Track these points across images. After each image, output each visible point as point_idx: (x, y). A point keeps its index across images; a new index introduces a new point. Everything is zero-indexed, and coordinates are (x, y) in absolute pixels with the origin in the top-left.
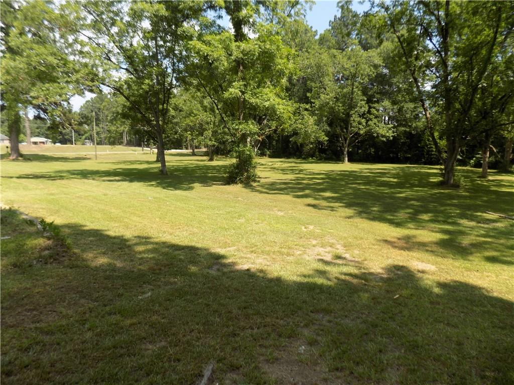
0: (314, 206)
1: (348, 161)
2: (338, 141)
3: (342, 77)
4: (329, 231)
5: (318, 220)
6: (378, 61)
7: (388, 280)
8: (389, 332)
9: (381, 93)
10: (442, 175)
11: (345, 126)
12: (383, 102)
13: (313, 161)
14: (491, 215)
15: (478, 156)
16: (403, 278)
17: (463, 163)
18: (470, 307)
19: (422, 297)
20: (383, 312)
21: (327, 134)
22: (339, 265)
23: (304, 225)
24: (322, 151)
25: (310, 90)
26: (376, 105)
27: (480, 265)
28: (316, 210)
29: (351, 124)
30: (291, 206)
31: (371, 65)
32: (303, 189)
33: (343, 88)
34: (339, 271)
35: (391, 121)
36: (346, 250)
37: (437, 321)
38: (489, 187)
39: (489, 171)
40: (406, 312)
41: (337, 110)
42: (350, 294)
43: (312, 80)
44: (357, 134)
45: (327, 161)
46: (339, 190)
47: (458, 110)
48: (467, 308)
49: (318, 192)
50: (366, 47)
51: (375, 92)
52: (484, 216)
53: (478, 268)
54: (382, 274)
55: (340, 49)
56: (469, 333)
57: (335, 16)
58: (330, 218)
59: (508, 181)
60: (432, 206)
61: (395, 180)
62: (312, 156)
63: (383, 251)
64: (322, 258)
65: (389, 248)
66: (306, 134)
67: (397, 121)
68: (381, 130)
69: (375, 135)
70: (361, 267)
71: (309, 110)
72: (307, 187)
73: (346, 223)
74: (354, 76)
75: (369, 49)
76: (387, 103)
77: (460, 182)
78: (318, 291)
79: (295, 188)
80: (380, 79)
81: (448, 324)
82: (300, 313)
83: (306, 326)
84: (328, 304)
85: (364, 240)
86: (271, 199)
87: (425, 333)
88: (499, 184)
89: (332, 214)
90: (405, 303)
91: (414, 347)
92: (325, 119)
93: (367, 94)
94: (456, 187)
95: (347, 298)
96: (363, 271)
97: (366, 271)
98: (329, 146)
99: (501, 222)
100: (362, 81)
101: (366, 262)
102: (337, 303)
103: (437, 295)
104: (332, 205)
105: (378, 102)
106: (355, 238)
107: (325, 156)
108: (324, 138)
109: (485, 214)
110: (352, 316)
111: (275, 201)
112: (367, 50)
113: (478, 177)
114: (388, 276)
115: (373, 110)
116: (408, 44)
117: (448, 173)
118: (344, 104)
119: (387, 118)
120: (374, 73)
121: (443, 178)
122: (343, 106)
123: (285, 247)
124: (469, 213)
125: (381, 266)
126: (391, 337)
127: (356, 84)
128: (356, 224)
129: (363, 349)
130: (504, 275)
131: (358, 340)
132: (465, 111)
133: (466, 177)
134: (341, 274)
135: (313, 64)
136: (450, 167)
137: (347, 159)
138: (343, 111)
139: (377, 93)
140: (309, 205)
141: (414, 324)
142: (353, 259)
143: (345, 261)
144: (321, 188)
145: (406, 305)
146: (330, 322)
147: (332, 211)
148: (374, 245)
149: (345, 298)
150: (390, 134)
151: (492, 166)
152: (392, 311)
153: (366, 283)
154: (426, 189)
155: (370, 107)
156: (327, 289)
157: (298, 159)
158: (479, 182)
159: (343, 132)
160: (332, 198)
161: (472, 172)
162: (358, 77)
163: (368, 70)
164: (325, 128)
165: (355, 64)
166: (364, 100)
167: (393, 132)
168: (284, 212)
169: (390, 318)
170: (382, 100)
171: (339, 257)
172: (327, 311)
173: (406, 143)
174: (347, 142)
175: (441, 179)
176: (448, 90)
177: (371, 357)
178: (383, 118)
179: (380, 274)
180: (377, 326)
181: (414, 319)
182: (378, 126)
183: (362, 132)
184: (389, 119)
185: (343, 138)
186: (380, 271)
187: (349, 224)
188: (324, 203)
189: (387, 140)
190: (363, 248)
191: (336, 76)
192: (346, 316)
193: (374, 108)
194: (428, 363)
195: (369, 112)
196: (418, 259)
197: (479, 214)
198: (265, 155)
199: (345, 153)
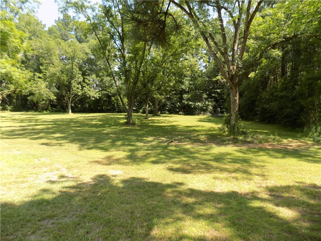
0: (46, 144)
1: (72, 113)
2: (64, 99)
3: (66, 57)
4: (57, 160)
5: (49, 153)
6: (88, 51)
7: (95, 185)
8: (94, 218)
9: (90, 70)
10: (126, 118)
11: (68, 90)
12: (92, 76)
13: (47, 113)
14: (150, 139)
15: (143, 107)
16: (104, 182)
17: (137, 111)
18: (139, 190)
19: (114, 191)
20: (91, 207)
21: (56, 94)
22: (62, 182)
23: (37, 159)
24: (53, 106)
25: (42, 65)
26: (88, 77)
27: (144, 166)
28: (47, 146)
29: (72, 88)
30: (28, 146)
31: (84, 53)
32: (38, 133)
33: (66, 65)
34: (62, 186)
35: (98, 87)
36: (68, 171)
37: (122, 203)
38: (149, 123)
39: (149, 115)
40: (104, 203)
41: (62, 79)
42: (69, 200)
43: (43, 57)
44: (76, 95)
45: (57, 113)
46: (65, 131)
47: (132, 82)
48: (137, 191)
49: (49, 134)
50: (80, 41)
51: (87, 69)
52: (147, 139)
53: (143, 168)
54: (91, 182)
55: (63, 40)
56: (137, 205)
57: (59, 18)
58: (58, 151)
59: (157, 120)
60: (121, 137)
61: (101, 123)
62: (46, 110)
63: (92, 168)
64: (50, 179)
65: (96, 165)
66: (40, 94)
67: (101, 87)
68: (92, 93)
69: (88, 96)
70: (78, 181)
71: (42, 78)
72: (41, 131)
73: (69, 153)
74: (73, 58)
75: (82, 42)
76: (94, 76)
77: (135, 122)
78: (45, 204)
79: (31, 133)
80: (90, 62)
81: (127, 203)
82: (29, 224)
83: (33, 233)
84: (53, 212)
85: (81, 162)
86: (11, 142)
87: (115, 212)
88: (153, 121)
89: (59, 148)
90: (104, 197)
91: (108, 223)
92: (54, 84)
93: (82, 70)
94: (133, 125)
95: (66, 203)
96: (79, 183)
97: (81, 183)
98: (58, 103)
99: (154, 141)
100: (78, 62)
101: (81, 177)
102: (59, 209)
103: (123, 188)
104: (60, 142)
105: (89, 75)
106: (74, 162)
107: (55, 109)
108: (53, 97)
109: (147, 138)
110: (69, 215)
111: (14, 144)
112: (81, 43)
113: (144, 119)
114: (95, 183)
115: (86, 81)
116: (104, 43)
117: (129, 117)
118: (67, 75)
119: (95, 86)
120: (86, 58)
121: (127, 120)
122: (67, 77)
123: (20, 177)
124: (140, 138)
125: (91, 177)
126: (94, 221)
127: (75, 63)
128: (76, 153)
129: (76, 235)
130: (155, 169)
131: (73, 230)
132: (135, 83)
133: (138, 119)
134: (64, 188)
135: (44, 47)
136: (130, 114)
137: (70, 111)
138: (66, 80)
139: (88, 70)
140: (43, 144)
141: (109, 208)
142: (73, 176)
143: (67, 178)
144: (52, 132)
145: (105, 198)
146: (53, 224)
147: (60, 146)
148: (87, 164)
149: (66, 204)
150: (97, 96)
151: (150, 112)
152: (96, 204)
153: (81, 190)
154: (118, 127)
155: (84, 78)
156: (52, 201)
157: (35, 112)
158: (144, 121)
159: (67, 94)
160: (61, 137)
161: (141, 116)
162: (76, 59)
163: (82, 55)
164: (54, 90)
165: (74, 50)
166: (81, 74)
167: (99, 94)
168: (22, 151)
169: (94, 209)
170: (92, 74)
171: (63, 177)
172: (51, 217)
173: (107, 100)
174: (70, 100)
175: (126, 121)
176: (126, 71)
177: (81, 239)
178: (93, 85)
179: (89, 182)
180: (86, 216)
181: (109, 205)
182: (90, 91)
183: (79, 94)
184: (96, 86)
185: (67, 97)
186: (90, 180)
187: (71, 154)
188: (54, 142)
189: (96, 99)
190: (79, 168)
191: (61, 57)
192: (65, 216)
193: (87, 79)
194: (115, 230)
195: (84, 81)
196: (113, 168)
197: (145, 138)
198: (7, 110)
199: (70, 107)
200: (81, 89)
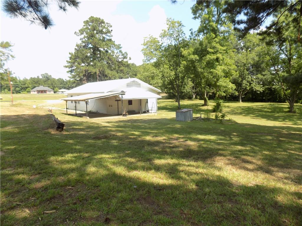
17: (297, 102)
29: (242, 85)
44: (245, 89)
68: (257, 88)
69: (254, 90)
74: (245, 65)
94: (294, 112)
117: (292, 108)
121: (290, 109)
133: (298, 108)
137: (241, 101)
150: (261, 90)
154: (283, 113)
159: (239, 89)
167: (263, 89)
173: (268, 93)
174: (241, 93)
175: (288, 110)
182: (256, 86)
183: (247, 89)
189: (260, 92)
198: (197, 99)
199: (240, 98)
200: (249, 85)
